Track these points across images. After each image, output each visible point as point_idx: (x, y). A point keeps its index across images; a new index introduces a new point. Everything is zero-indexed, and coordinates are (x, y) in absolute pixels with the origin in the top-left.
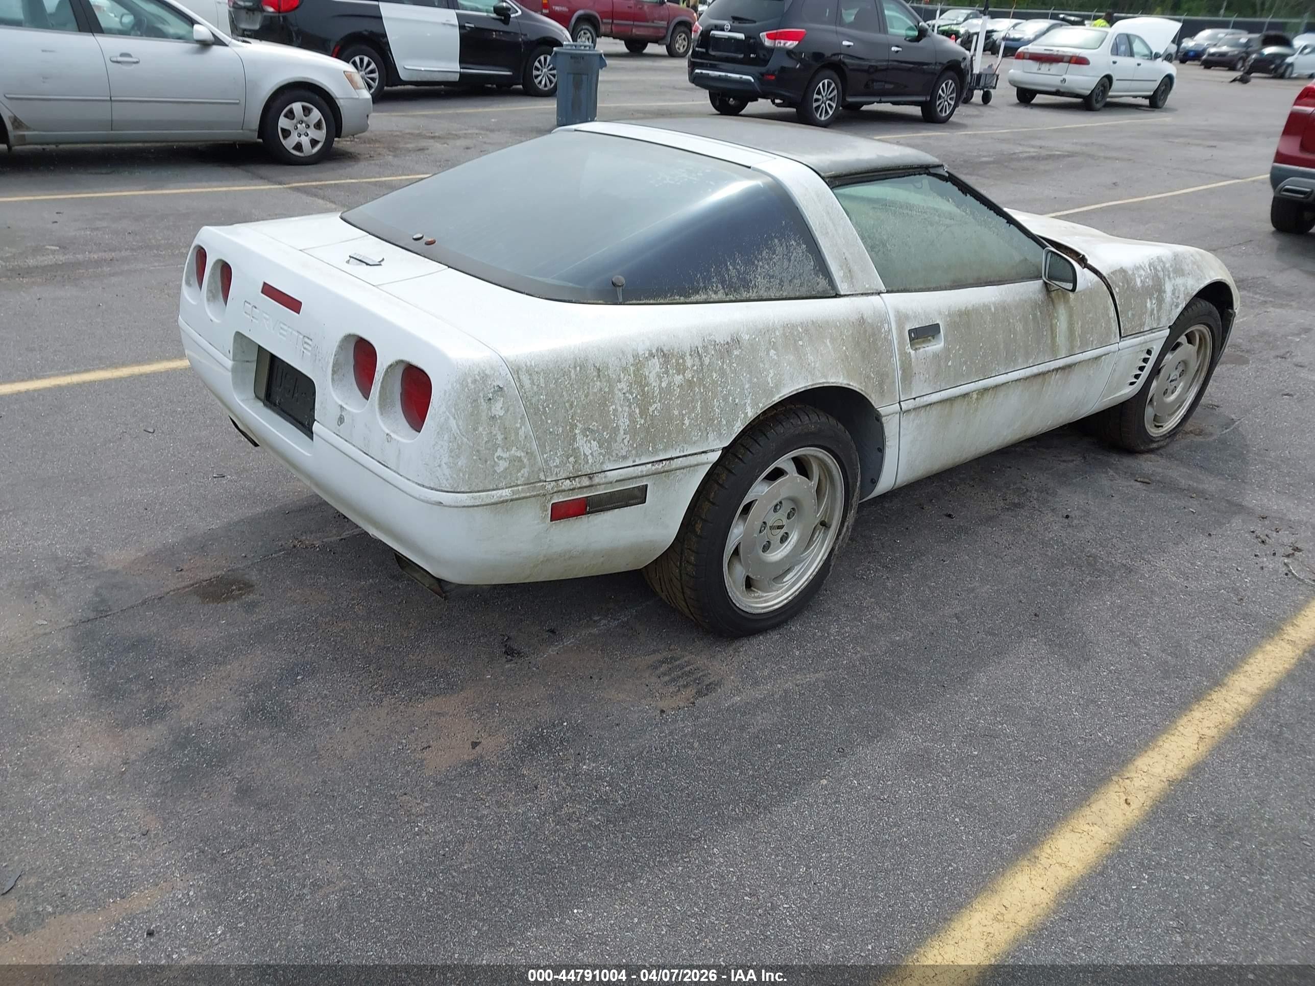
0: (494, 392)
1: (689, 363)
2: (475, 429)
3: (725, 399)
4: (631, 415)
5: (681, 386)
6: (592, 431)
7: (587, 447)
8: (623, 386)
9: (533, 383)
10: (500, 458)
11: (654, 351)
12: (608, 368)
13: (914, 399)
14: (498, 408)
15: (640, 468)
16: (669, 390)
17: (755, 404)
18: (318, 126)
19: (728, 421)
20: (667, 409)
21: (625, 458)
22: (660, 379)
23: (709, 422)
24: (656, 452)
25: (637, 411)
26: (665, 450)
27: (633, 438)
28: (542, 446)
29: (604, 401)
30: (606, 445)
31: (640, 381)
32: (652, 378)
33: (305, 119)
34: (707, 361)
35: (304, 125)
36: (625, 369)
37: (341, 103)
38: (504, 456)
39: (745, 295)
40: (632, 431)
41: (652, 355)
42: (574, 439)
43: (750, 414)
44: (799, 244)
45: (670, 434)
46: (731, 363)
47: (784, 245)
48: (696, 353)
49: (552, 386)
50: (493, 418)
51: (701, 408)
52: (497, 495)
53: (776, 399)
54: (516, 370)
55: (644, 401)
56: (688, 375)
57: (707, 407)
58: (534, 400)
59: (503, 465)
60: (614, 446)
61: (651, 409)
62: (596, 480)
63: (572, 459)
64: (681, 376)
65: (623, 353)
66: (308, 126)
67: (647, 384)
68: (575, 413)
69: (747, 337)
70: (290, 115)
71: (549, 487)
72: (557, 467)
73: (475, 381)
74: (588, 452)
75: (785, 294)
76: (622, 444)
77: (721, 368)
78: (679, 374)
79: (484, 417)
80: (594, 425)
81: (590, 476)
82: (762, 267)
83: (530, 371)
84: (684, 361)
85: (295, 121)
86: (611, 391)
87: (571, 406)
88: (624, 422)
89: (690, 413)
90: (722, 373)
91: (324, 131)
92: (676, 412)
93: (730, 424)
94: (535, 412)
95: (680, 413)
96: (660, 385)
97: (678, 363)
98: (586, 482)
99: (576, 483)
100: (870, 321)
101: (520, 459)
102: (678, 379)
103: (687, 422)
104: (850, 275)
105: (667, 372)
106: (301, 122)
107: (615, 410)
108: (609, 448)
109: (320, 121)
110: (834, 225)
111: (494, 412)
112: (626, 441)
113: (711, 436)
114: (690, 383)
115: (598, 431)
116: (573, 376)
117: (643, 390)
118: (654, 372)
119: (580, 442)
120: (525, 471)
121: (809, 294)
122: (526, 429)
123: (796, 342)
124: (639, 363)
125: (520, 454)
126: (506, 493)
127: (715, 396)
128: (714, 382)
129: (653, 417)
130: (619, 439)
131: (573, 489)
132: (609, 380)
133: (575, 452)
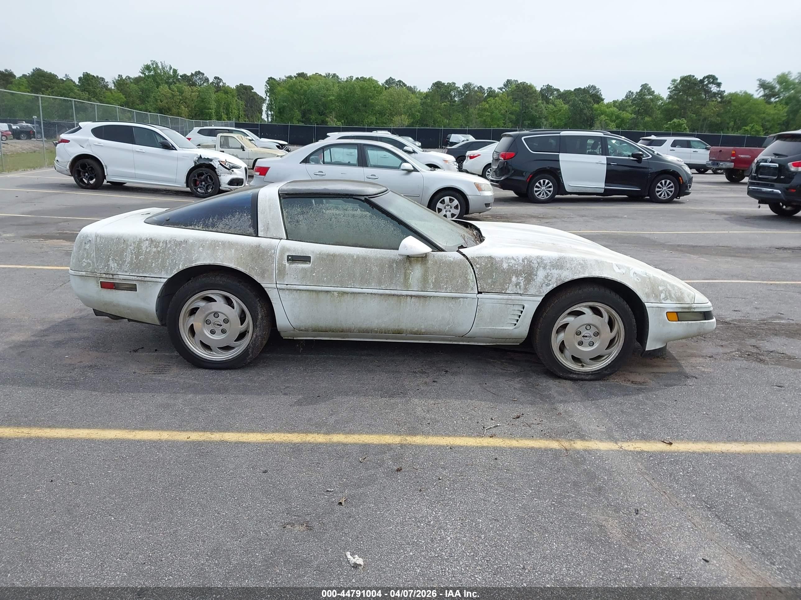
0: (88, 242)
1: (161, 245)
2: (79, 251)
3: (172, 260)
4: (132, 258)
5: (154, 252)
6: (115, 260)
7: (113, 265)
8: (132, 248)
9: (100, 241)
10: (84, 262)
11: (148, 239)
12: (128, 241)
13: (287, 285)
14: (87, 247)
15: (132, 277)
16: (149, 253)
17: (184, 264)
18: (456, 207)
19: (171, 269)
20: (146, 259)
21: (126, 272)
22: (147, 248)
23: (163, 267)
24: (139, 272)
25: (134, 257)
26: (143, 273)
27: (131, 266)
28: (97, 261)
29: (123, 251)
30: (120, 266)
31: (139, 247)
32: (144, 248)
33: (450, 204)
34: (169, 246)
35: (449, 207)
36: (134, 243)
37: (469, 197)
38: (86, 261)
39: (211, 229)
40: (131, 263)
41: (147, 240)
42: (109, 261)
43: (180, 268)
44: (247, 215)
45: (146, 267)
46: (180, 248)
47: (240, 215)
48: (165, 242)
49: (106, 243)
50: (85, 249)
51: (161, 261)
52: (81, 273)
53: (194, 265)
54: (97, 236)
55: (138, 254)
56: (159, 249)
57: (163, 261)
58: (98, 246)
59: (85, 264)
60: (123, 266)
61: (140, 257)
62: (115, 277)
63: (106, 267)
64: (156, 249)
65: (136, 237)
66: (451, 208)
67: (141, 249)
68: (111, 253)
69: (192, 241)
70: (443, 202)
71: (98, 275)
72: (101, 269)
73: (84, 237)
74: (113, 266)
75: (229, 232)
76: (126, 267)
77: (174, 249)
78: (155, 248)
79: (82, 249)
80: (117, 258)
81: (113, 275)
82: (225, 221)
83: (101, 237)
84: (159, 244)
85: (445, 205)
86: (127, 249)
87: (111, 250)
88: (128, 260)
89: (156, 262)
90: (174, 251)
91: (459, 210)
92: (150, 261)
93: (172, 270)
94: (98, 249)
95: (152, 261)
96: (146, 250)
97: (156, 244)
98: (111, 276)
99: (107, 276)
100: (263, 247)
101: (90, 263)
102: (154, 250)
103: (154, 265)
104: (267, 229)
105: (150, 247)
106: (448, 205)
107: (126, 255)
108: (121, 267)
109: (457, 205)
110: (270, 210)
111: (86, 247)
112: (128, 266)
113: (163, 272)
114: (159, 252)
115: (118, 260)
116: (115, 241)
117: (139, 251)
118: (145, 246)
119: (111, 262)
120: (91, 268)
121: (241, 233)
122: (94, 254)
123: (215, 247)
124: (141, 241)
125: (90, 262)
126: (84, 273)
127: (168, 258)
128: (169, 254)
129: (140, 260)
130: (125, 265)
131: (107, 278)
132: (127, 245)
133: (108, 266)
